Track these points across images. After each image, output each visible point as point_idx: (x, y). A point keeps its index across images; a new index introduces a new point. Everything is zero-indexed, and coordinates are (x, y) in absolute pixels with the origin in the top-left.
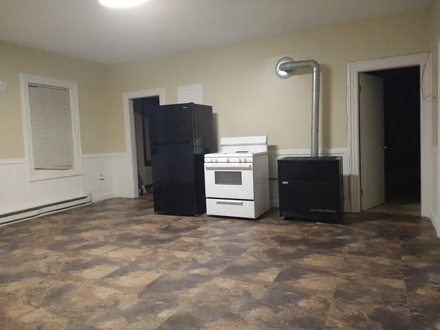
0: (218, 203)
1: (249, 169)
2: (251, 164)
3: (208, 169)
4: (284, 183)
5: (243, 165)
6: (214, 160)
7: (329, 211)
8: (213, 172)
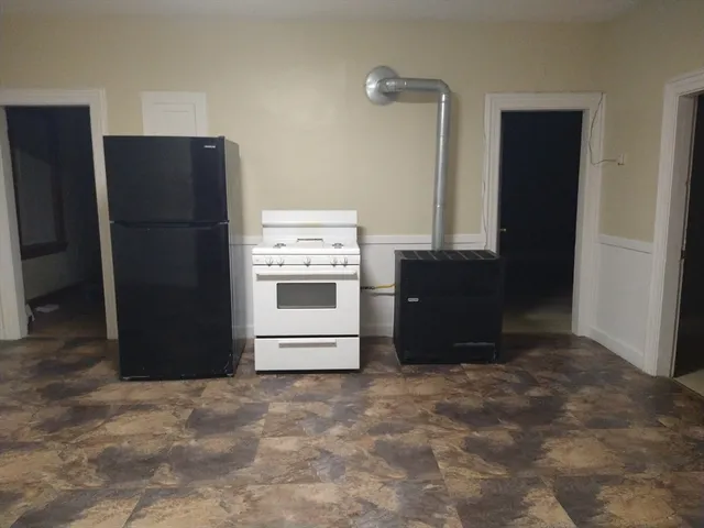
0: (282, 346)
1: (352, 277)
2: (357, 269)
3: (261, 278)
4: (410, 300)
5: (340, 270)
6: (276, 260)
7: (484, 344)
8: (273, 285)
